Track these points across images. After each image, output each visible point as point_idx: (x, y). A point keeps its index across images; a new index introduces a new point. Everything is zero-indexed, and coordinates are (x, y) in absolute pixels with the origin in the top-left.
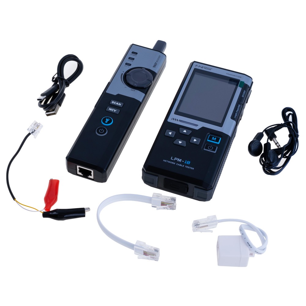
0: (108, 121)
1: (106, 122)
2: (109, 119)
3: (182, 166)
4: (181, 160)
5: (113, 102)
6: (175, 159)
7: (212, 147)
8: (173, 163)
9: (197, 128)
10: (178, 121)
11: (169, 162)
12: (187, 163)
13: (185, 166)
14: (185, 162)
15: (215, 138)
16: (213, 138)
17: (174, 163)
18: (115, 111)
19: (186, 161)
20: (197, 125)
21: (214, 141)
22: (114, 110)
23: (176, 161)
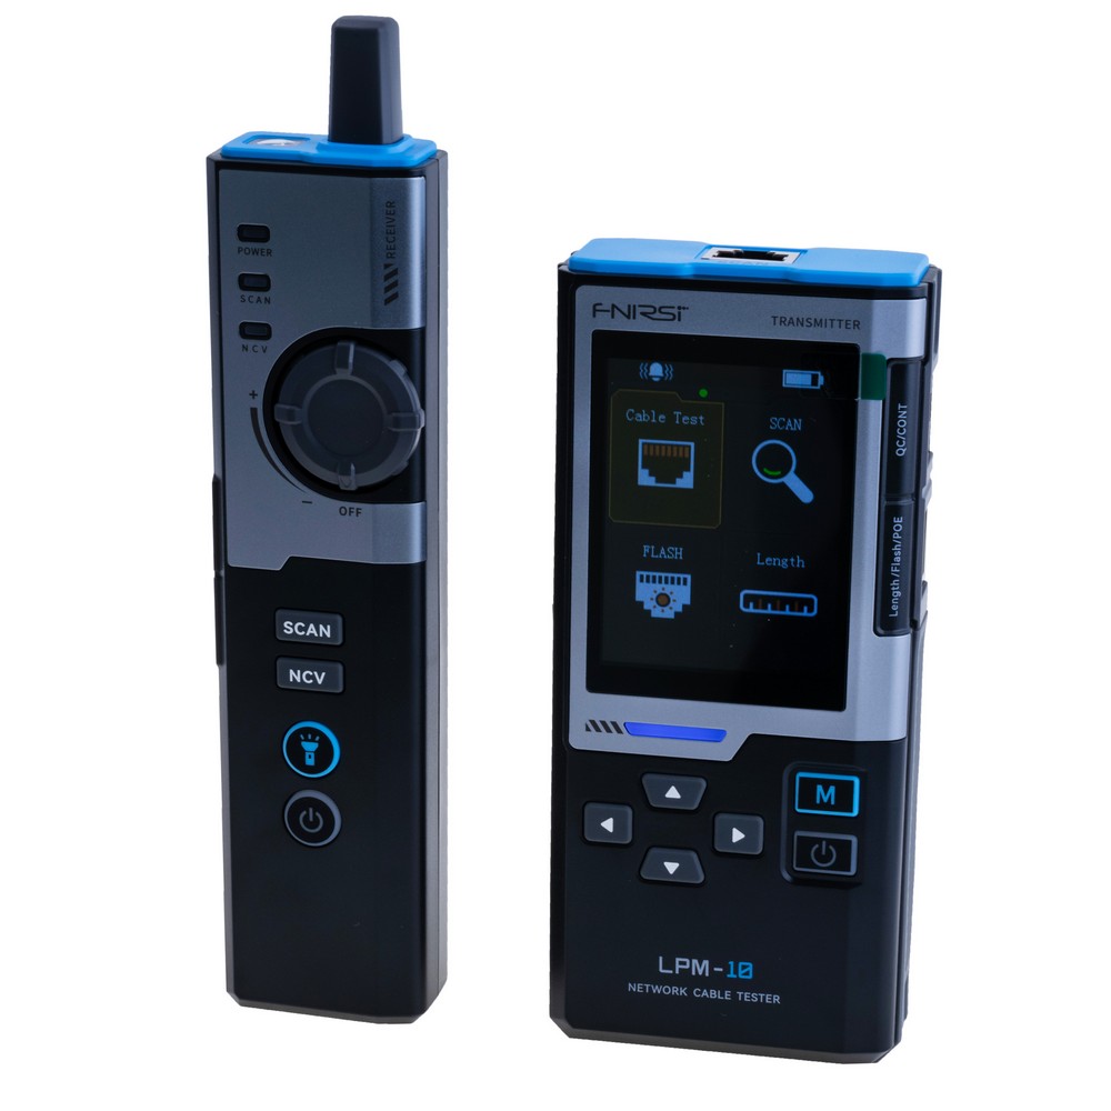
0: (317, 752)
1: (310, 762)
2: (313, 740)
3: (722, 995)
4: (706, 963)
5: (290, 628)
6: (678, 967)
7: (828, 850)
8: (675, 990)
9: (725, 752)
10: (619, 731)
11: (657, 989)
12: (741, 976)
13: (734, 996)
14: (727, 970)
15: (832, 790)
16: (820, 789)
17: (683, 991)
18: (320, 682)
19: (731, 963)
20: (717, 736)
21: (826, 806)
22: (313, 677)
23: (686, 978)
